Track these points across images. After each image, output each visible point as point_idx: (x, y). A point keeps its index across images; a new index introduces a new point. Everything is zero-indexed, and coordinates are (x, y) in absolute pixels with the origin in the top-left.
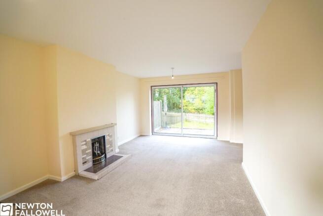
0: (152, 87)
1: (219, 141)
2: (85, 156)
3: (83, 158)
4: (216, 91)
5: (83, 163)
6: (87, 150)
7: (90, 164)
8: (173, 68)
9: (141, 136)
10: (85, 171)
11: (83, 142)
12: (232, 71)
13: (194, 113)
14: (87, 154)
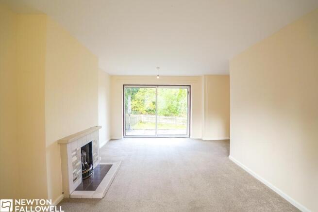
0: (124, 85)
1: (192, 139)
2: (75, 170)
3: (74, 174)
4: (190, 93)
5: (74, 181)
6: (77, 163)
7: (80, 180)
8: (159, 68)
9: (112, 140)
10: (76, 190)
11: (74, 152)
12: (205, 76)
13: (145, 114)
14: (77, 167)
